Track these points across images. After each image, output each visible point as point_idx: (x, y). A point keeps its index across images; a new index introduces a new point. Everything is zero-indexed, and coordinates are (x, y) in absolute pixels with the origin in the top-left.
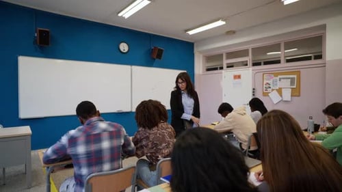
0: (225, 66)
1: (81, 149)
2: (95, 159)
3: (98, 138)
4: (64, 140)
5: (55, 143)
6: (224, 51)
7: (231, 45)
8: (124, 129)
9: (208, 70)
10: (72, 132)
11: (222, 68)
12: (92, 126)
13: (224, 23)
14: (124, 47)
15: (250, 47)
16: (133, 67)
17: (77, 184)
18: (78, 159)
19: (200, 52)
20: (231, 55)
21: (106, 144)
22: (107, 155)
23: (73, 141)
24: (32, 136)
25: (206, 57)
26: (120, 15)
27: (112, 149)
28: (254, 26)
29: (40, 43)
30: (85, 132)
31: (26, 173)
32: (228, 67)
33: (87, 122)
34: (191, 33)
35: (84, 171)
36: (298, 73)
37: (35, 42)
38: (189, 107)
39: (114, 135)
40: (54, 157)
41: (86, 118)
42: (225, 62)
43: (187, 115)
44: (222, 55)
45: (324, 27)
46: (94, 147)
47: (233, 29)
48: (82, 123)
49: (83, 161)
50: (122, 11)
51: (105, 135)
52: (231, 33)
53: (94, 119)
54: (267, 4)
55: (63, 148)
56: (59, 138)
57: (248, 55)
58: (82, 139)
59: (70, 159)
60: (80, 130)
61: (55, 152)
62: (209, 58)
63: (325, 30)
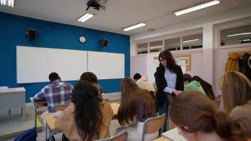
0: (149, 51)
1: (51, 95)
2: (57, 99)
3: (59, 90)
4: (43, 90)
5: (38, 92)
6: (148, 41)
7: (153, 37)
8: (72, 86)
9: (139, 53)
10: (47, 87)
11: (147, 52)
12: (56, 84)
13: (144, 25)
14: (82, 39)
15: (163, 39)
16: (89, 52)
17: (49, 112)
18: (49, 99)
19: (134, 42)
20: (152, 44)
21: (62, 93)
22: (63, 98)
23: (47, 91)
24: (26, 92)
25: (138, 45)
26: (79, 20)
27: (65, 95)
28: (171, 25)
29: (30, 38)
30: (52, 87)
31: (22, 115)
32: (151, 52)
33: (53, 82)
34: (126, 30)
35: (52, 105)
36: (190, 56)
37: (27, 37)
38: (172, 80)
39: (66, 88)
40: (38, 99)
41: (53, 81)
42: (149, 48)
43: (170, 89)
44: (147, 44)
45: (201, 29)
46: (56, 94)
47: (153, 28)
48: (52, 83)
49: (52, 100)
50: (80, 18)
51: (63, 88)
52: (151, 30)
53: (57, 81)
54: (167, 15)
55: (42, 94)
56: (40, 90)
57: (162, 44)
58: (51, 90)
59: (46, 100)
60: (50, 86)
61: (38, 96)
62: (140, 46)
63: (202, 30)
